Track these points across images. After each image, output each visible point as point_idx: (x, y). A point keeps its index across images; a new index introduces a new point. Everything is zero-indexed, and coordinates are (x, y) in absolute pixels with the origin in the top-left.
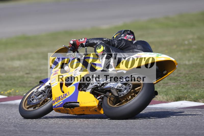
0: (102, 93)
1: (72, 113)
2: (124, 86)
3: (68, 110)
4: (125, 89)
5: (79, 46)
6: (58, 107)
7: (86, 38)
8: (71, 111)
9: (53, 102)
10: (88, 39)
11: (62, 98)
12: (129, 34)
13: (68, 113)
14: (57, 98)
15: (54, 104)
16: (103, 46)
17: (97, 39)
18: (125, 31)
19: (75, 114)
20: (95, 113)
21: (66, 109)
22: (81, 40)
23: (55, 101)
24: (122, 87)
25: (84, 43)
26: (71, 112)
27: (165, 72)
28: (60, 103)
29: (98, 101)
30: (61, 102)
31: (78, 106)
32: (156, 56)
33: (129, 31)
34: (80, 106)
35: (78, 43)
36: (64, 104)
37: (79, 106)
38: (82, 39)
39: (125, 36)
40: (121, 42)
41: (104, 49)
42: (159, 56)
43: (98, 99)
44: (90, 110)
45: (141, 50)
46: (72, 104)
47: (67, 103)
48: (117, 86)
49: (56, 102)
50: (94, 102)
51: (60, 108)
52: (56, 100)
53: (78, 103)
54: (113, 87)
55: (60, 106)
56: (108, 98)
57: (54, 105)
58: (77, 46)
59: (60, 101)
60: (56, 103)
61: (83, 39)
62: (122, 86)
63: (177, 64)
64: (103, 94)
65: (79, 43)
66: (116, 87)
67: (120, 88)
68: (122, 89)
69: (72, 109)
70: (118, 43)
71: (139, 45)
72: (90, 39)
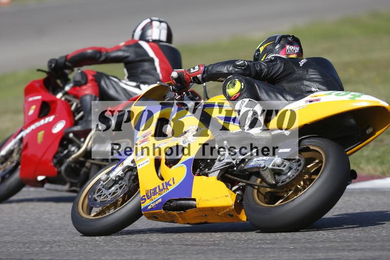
0: (242, 180)
1: (182, 222)
2: (287, 163)
3: (173, 216)
4: (290, 169)
5: (191, 82)
6: (152, 209)
7: (202, 65)
8: (179, 217)
9: (142, 199)
10: (205, 67)
11: (160, 190)
12: (291, 44)
13: (173, 222)
14: (150, 192)
15: (143, 203)
18: (282, 37)
19: (189, 224)
20: (229, 220)
21: (169, 214)
22: (192, 71)
23: (146, 197)
24: (283, 165)
25: (199, 76)
26: (180, 219)
27: (370, 131)
29: (234, 196)
30: (158, 199)
31: (194, 207)
32: (351, 98)
33: (290, 36)
34: (198, 206)
35: (187, 77)
36: (165, 204)
37: (196, 207)
38: (194, 68)
39: (283, 47)
40: (273, 65)
41: (243, 88)
42: (357, 99)
43: (235, 191)
46: (182, 204)
47: (170, 201)
48: (272, 163)
49: (148, 199)
50: (227, 198)
51: (157, 212)
52: (148, 196)
53: (194, 200)
54: (265, 167)
55: (157, 207)
56: (254, 188)
57: (143, 206)
58: (186, 82)
59: (155, 197)
60: (148, 202)
62: (283, 163)
64: (244, 181)
65: (190, 76)
67: (279, 166)
68: (284, 169)
69: (181, 213)
70: (268, 67)
71: (312, 69)
72: (210, 66)
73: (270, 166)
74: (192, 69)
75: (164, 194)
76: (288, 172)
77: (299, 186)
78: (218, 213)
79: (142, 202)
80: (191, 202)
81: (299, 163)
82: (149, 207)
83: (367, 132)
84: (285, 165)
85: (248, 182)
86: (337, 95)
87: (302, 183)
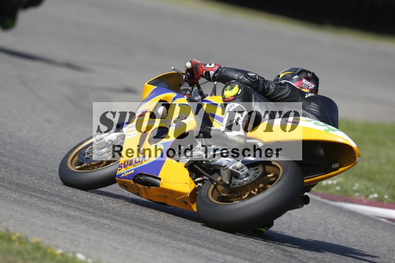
0: (206, 174)
1: (145, 196)
2: (246, 170)
3: (139, 189)
4: (247, 175)
5: (202, 76)
6: (124, 177)
7: (218, 65)
8: (143, 191)
9: (120, 167)
10: (220, 68)
12: (308, 79)
13: (138, 195)
14: (128, 162)
15: (120, 170)
16: (240, 88)
17: (237, 71)
18: (303, 71)
19: (150, 200)
20: (182, 207)
21: (136, 186)
22: (208, 66)
23: (123, 165)
24: (242, 170)
25: (212, 73)
26: (144, 194)
27: (336, 165)
28: (129, 172)
29: (193, 186)
30: (132, 170)
31: (157, 185)
32: (325, 130)
33: (310, 73)
34: (161, 186)
35: (201, 70)
36: (136, 176)
37: (159, 186)
38: (210, 65)
39: (300, 80)
41: (239, 93)
42: (331, 132)
43: (196, 183)
44: (176, 199)
45: (315, 115)
46: (149, 180)
47: (141, 175)
48: (233, 165)
49: (124, 167)
50: (186, 185)
51: (127, 182)
52: (124, 165)
53: (160, 179)
54: (225, 166)
55: (128, 177)
56: (213, 183)
57: (119, 173)
58: (198, 74)
59: (130, 167)
60: (123, 170)
61: (213, 65)
62: (242, 168)
63: (359, 156)
64: (208, 175)
65: (204, 70)
66: (232, 167)
67: (237, 170)
68: (241, 173)
69: (146, 188)
70: (276, 89)
71: (315, 103)
72: (224, 68)
73: (231, 168)
74: (208, 64)
75: (138, 166)
76: (245, 177)
77: (253, 192)
78: (176, 197)
79: (119, 168)
80: (157, 181)
81: (257, 171)
82: (123, 175)
83: (333, 166)
84: (243, 171)
85: (210, 177)
86: (315, 123)
87: (256, 190)
